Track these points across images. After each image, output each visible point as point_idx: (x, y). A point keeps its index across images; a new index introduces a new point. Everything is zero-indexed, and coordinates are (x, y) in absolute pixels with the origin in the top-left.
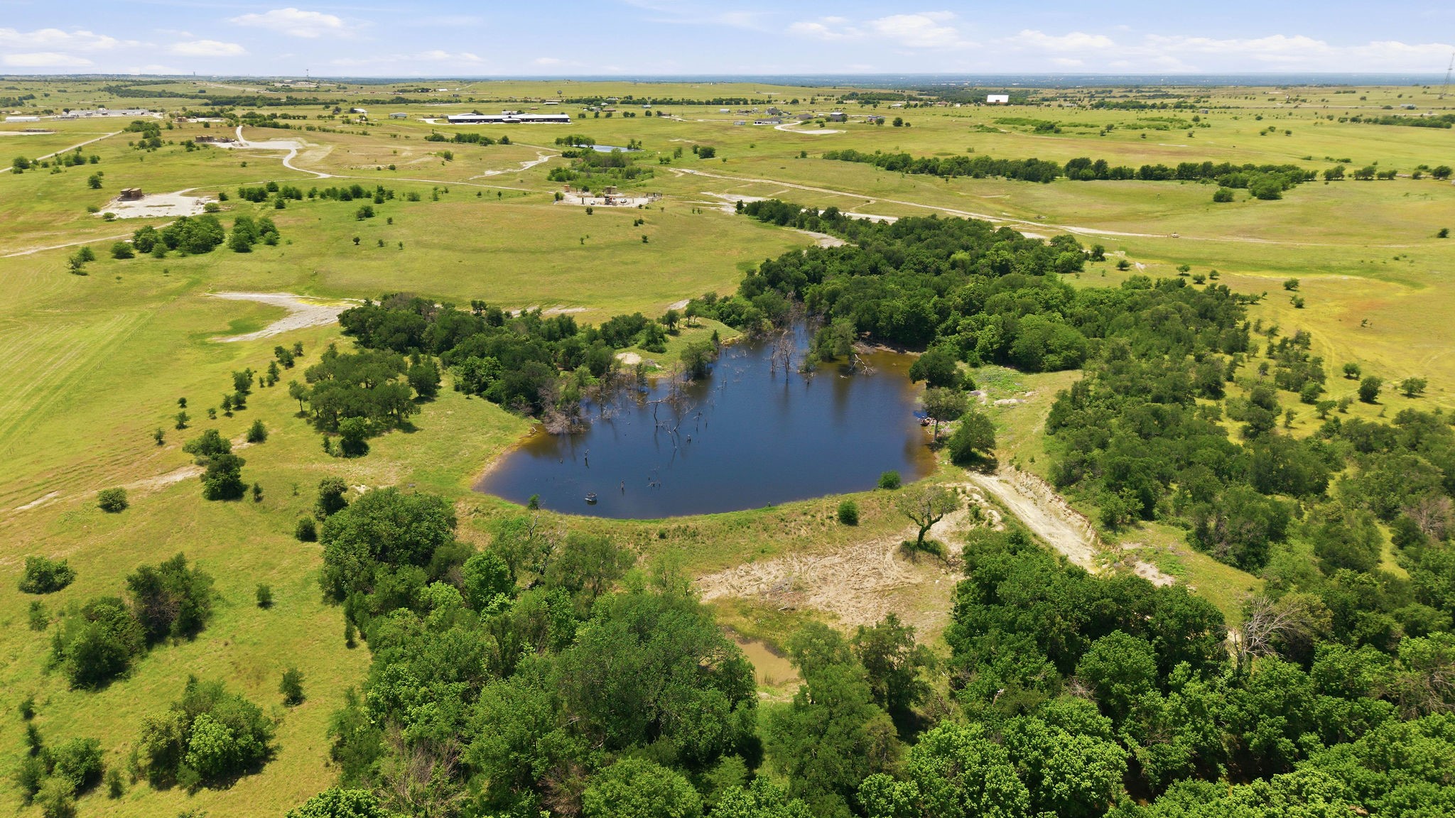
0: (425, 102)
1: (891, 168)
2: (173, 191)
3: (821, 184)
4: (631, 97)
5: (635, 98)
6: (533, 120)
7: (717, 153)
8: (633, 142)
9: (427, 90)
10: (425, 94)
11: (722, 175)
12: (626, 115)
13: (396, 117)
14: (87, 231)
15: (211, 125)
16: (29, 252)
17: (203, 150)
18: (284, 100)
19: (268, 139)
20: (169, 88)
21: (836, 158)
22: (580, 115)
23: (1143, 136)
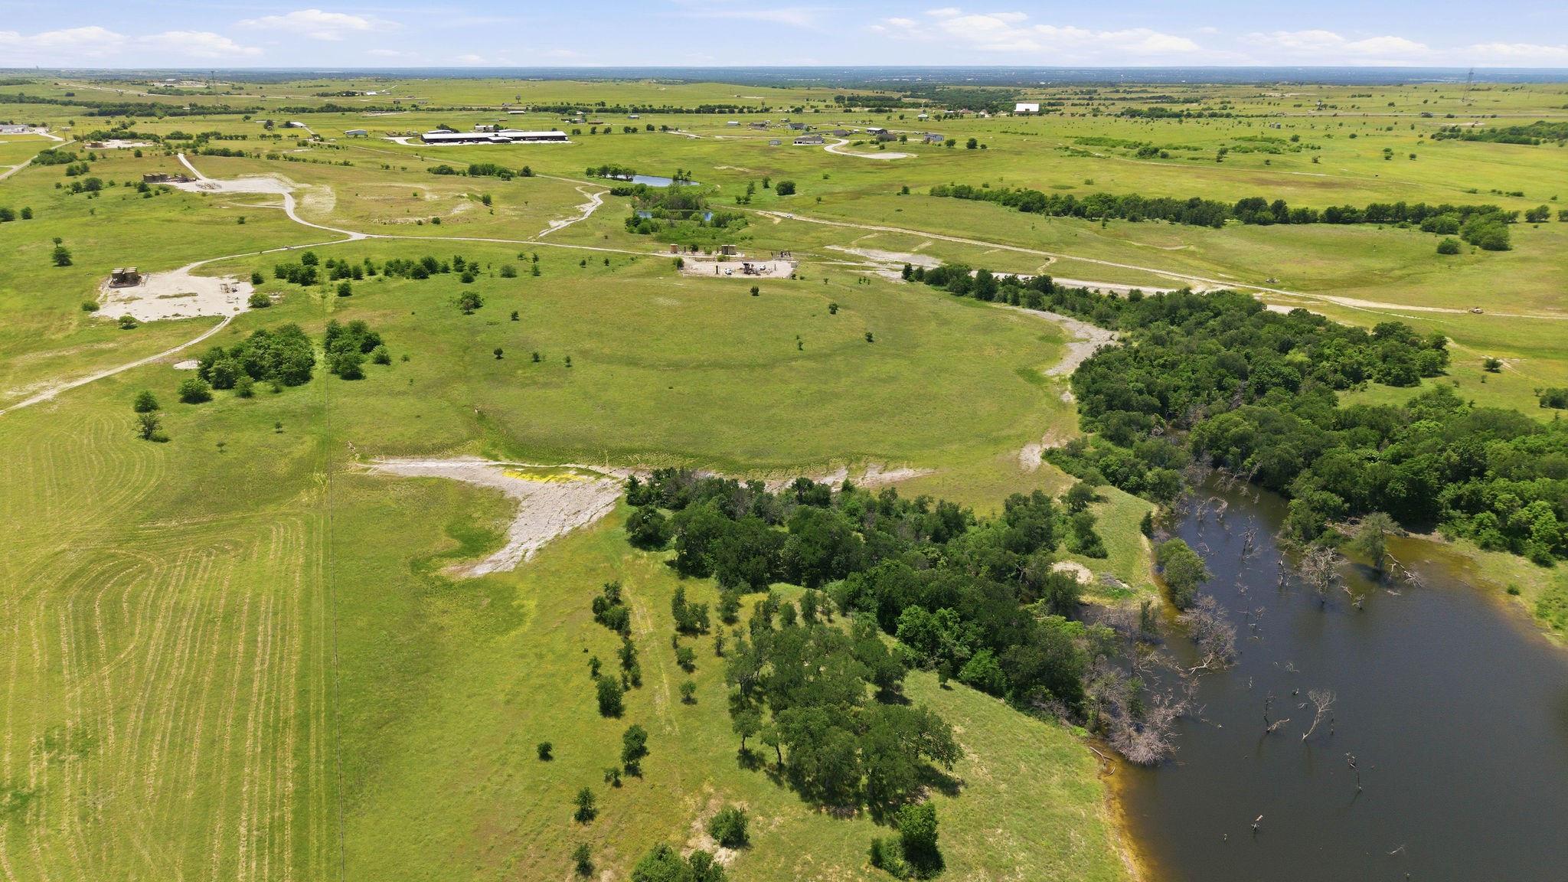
0: (361, 110)
1: (1026, 208)
2: (173, 268)
3: (971, 234)
4: (603, 104)
5: (608, 106)
6: (524, 138)
7: (796, 188)
8: (680, 172)
9: (353, 94)
10: (351, 98)
11: (829, 219)
12: (627, 130)
13: (356, 136)
14: (104, 346)
15: (145, 154)
16: (48, 395)
17: (163, 196)
18: (187, 108)
19: (235, 176)
20: (28, 91)
21: (946, 196)
22: (574, 131)
23: (1267, 162)
